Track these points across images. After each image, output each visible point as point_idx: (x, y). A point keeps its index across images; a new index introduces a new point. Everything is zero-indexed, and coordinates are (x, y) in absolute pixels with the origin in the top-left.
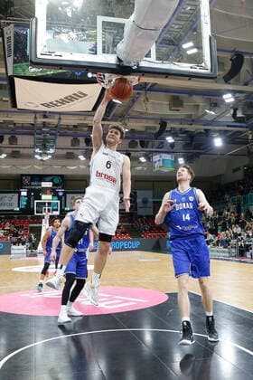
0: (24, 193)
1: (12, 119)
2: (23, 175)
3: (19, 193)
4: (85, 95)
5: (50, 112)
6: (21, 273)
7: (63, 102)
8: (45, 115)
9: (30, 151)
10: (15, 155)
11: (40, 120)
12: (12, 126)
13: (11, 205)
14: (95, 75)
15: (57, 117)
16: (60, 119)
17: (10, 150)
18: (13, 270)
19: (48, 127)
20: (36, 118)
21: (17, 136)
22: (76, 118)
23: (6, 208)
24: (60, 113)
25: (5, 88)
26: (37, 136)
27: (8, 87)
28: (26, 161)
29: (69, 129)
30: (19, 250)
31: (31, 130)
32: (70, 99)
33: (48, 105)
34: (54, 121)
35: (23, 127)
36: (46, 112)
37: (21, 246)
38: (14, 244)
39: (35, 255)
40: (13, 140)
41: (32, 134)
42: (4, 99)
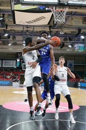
0: (18, 60)
1: (13, 29)
2: (18, 53)
3: (16, 60)
4: (45, 18)
5: (29, 26)
6: (16, 94)
7: (35, 21)
8: (27, 27)
9: (21, 42)
10: (15, 44)
11: (25, 29)
12: (14, 32)
13: (13, 65)
14: (49, 9)
15: (32, 27)
16: (34, 28)
17: (12, 42)
18: (13, 92)
19: (29, 32)
20: (23, 28)
21: (16, 36)
22: (41, 28)
23: (11, 66)
24: (34, 26)
25: (11, 16)
26: (24, 36)
27: (12, 15)
28: (19, 47)
29: (37, 33)
30: (16, 84)
31: (21, 33)
32: (38, 19)
33: (28, 23)
34: (31, 29)
35: (18, 32)
36: (28, 25)
37: (17, 83)
38: (14, 82)
39: (23, 87)
40: (14, 38)
41: (22, 35)
42: (10, 20)
